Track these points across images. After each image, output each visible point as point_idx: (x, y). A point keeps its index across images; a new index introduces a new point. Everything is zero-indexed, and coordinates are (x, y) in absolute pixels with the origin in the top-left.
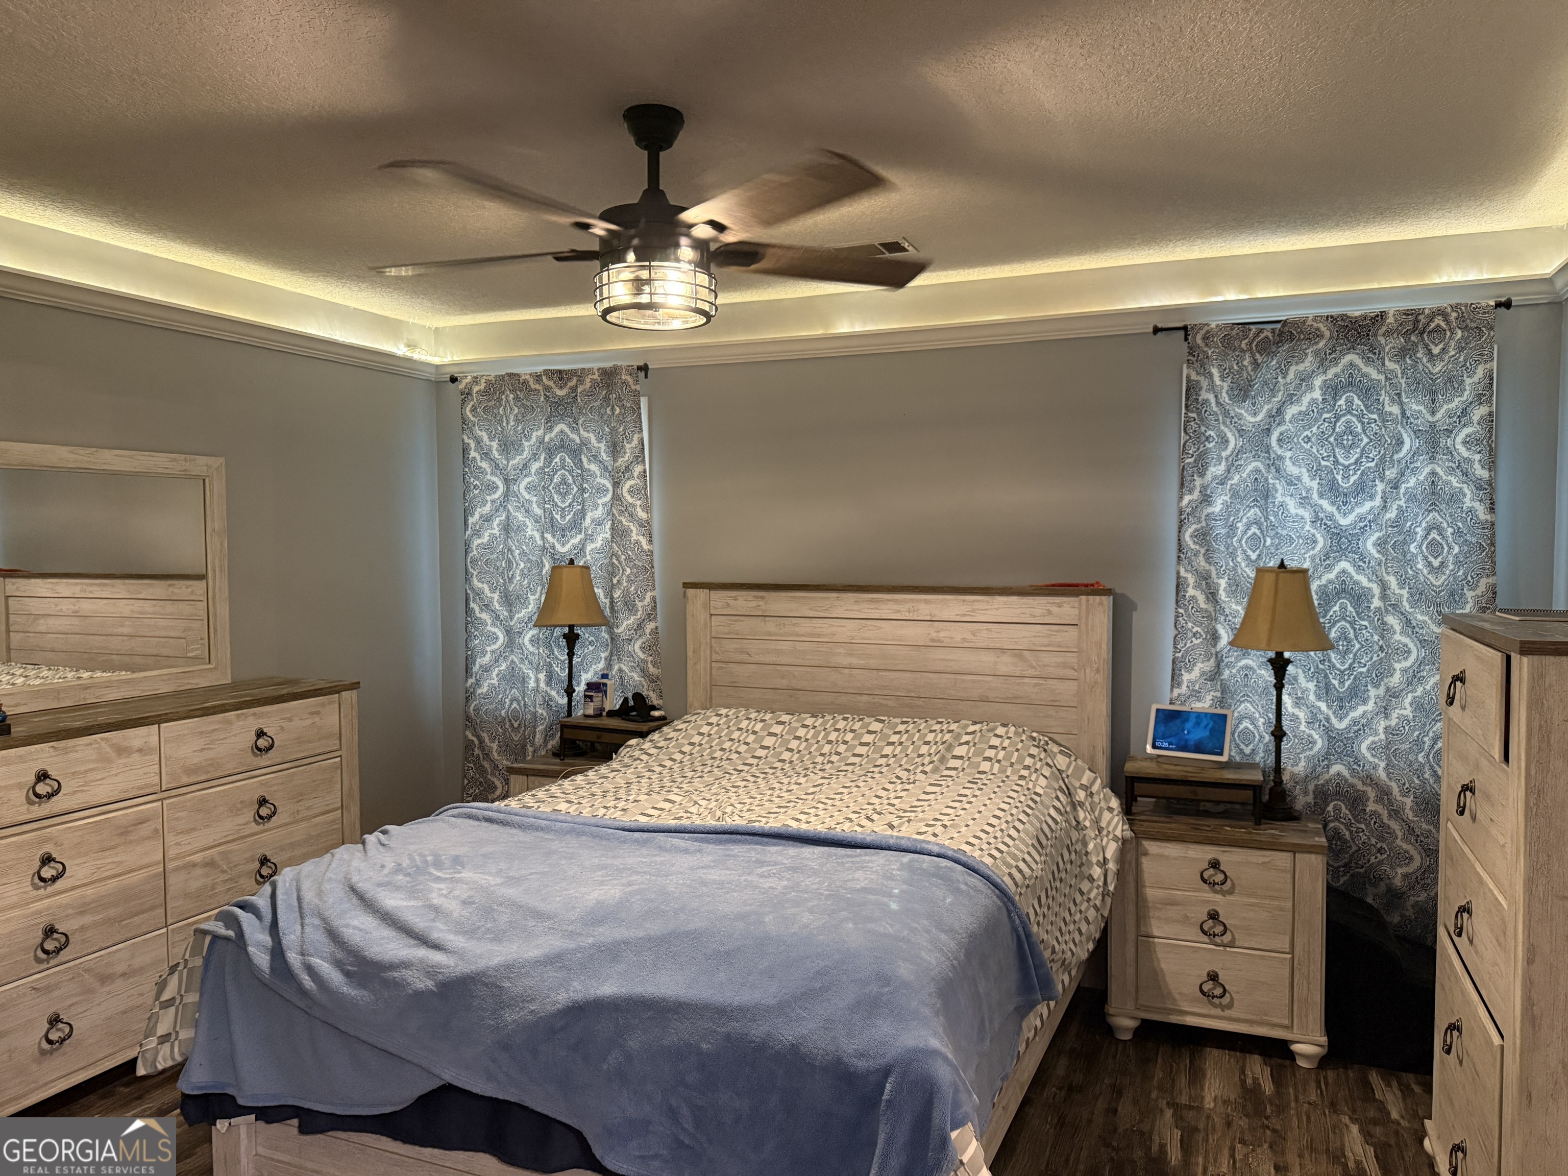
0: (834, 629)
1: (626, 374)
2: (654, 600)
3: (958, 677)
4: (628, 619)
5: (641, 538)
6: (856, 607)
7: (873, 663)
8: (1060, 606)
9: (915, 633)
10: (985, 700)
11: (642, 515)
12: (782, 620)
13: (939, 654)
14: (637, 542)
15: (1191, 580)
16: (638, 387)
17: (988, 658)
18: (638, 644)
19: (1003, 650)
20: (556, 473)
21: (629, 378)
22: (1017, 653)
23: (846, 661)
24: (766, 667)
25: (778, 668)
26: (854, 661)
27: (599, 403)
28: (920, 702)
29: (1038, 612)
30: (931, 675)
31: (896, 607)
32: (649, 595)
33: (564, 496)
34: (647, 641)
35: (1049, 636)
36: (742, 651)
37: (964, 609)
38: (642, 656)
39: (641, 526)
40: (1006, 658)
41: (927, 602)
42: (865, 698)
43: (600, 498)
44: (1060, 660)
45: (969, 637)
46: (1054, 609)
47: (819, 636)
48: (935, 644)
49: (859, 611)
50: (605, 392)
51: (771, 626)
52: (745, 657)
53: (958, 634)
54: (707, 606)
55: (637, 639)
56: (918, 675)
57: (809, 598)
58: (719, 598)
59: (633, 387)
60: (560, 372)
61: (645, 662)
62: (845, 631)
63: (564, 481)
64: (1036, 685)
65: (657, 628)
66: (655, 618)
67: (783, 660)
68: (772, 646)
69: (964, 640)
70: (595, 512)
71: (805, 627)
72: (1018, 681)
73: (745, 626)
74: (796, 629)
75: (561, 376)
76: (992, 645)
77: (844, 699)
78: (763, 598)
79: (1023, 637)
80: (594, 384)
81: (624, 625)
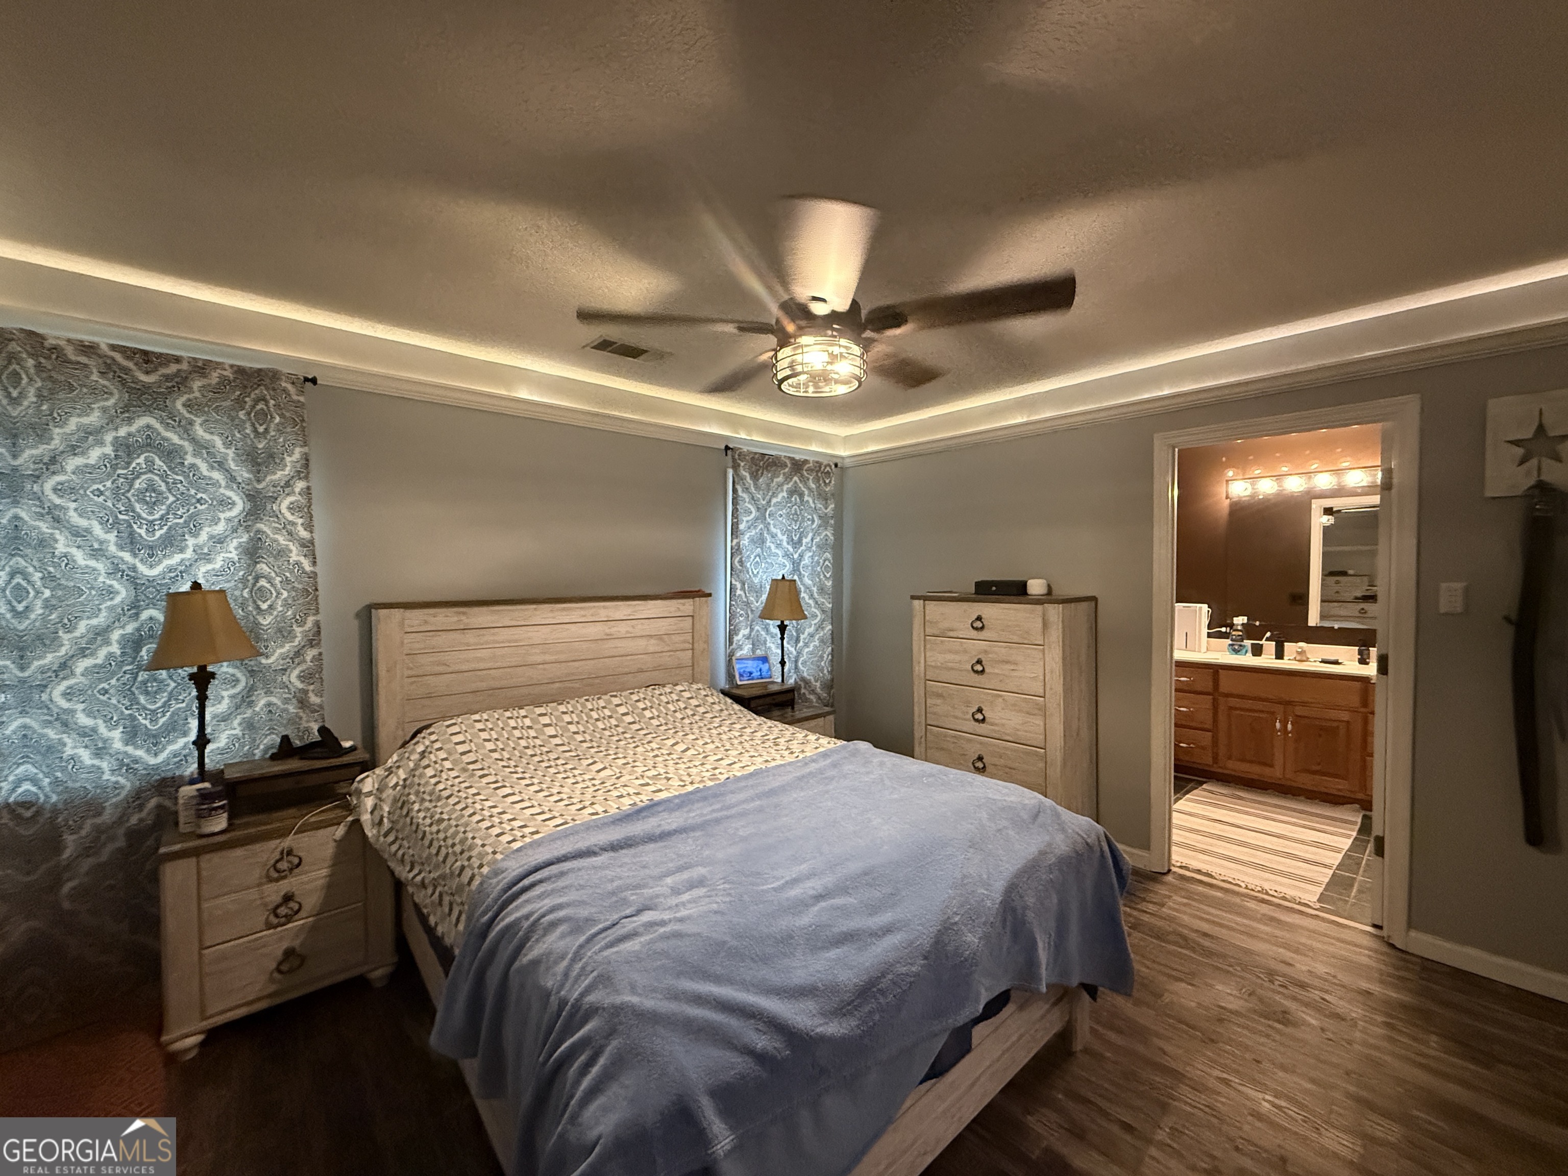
0: (530, 634)
1: (286, 382)
2: (317, 624)
3: (624, 658)
4: (282, 646)
5: (302, 559)
6: (551, 615)
7: (562, 657)
8: (684, 604)
9: (594, 631)
10: (641, 671)
11: (304, 534)
12: (482, 632)
13: (611, 644)
14: (297, 563)
15: (739, 586)
16: (302, 399)
17: (642, 643)
18: (296, 672)
19: (651, 636)
20: (138, 477)
21: (290, 387)
22: (659, 637)
23: (539, 659)
24: (466, 674)
25: (479, 673)
26: (548, 658)
27: (228, 403)
28: (597, 681)
29: (673, 609)
30: (606, 660)
31: (583, 613)
32: (311, 620)
33: (152, 506)
34: (308, 669)
35: (676, 624)
36: (440, 664)
37: (629, 611)
38: (300, 685)
39: (303, 545)
40: (653, 641)
41: (604, 607)
42: (557, 685)
43: (223, 512)
44: (682, 639)
45: (630, 629)
46: (682, 608)
47: (516, 641)
48: (609, 637)
49: (554, 618)
50: (238, 393)
51: (470, 637)
52: (441, 669)
53: (622, 629)
54: (402, 624)
55: (295, 668)
56: (596, 661)
57: (509, 610)
58: (415, 617)
59: (295, 397)
60: (145, 353)
61: (305, 692)
62: (538, 635)
63: (151, 488)
64: (670, 656)
65: (320, 654)
66: (318, 644)
67: (482, 665)
68: (471, 655)
69: (628, 632)
70: (215, 528)
71: (505, 634)
72: (661, 655)
73: (441, 640)
74: (496, 638)
75: (147, 359)
76: (644, 634)
77: (537, 690)
78: (464, 613)
79: (662, 626)
80: (224, 381)
81: (276, 655)
